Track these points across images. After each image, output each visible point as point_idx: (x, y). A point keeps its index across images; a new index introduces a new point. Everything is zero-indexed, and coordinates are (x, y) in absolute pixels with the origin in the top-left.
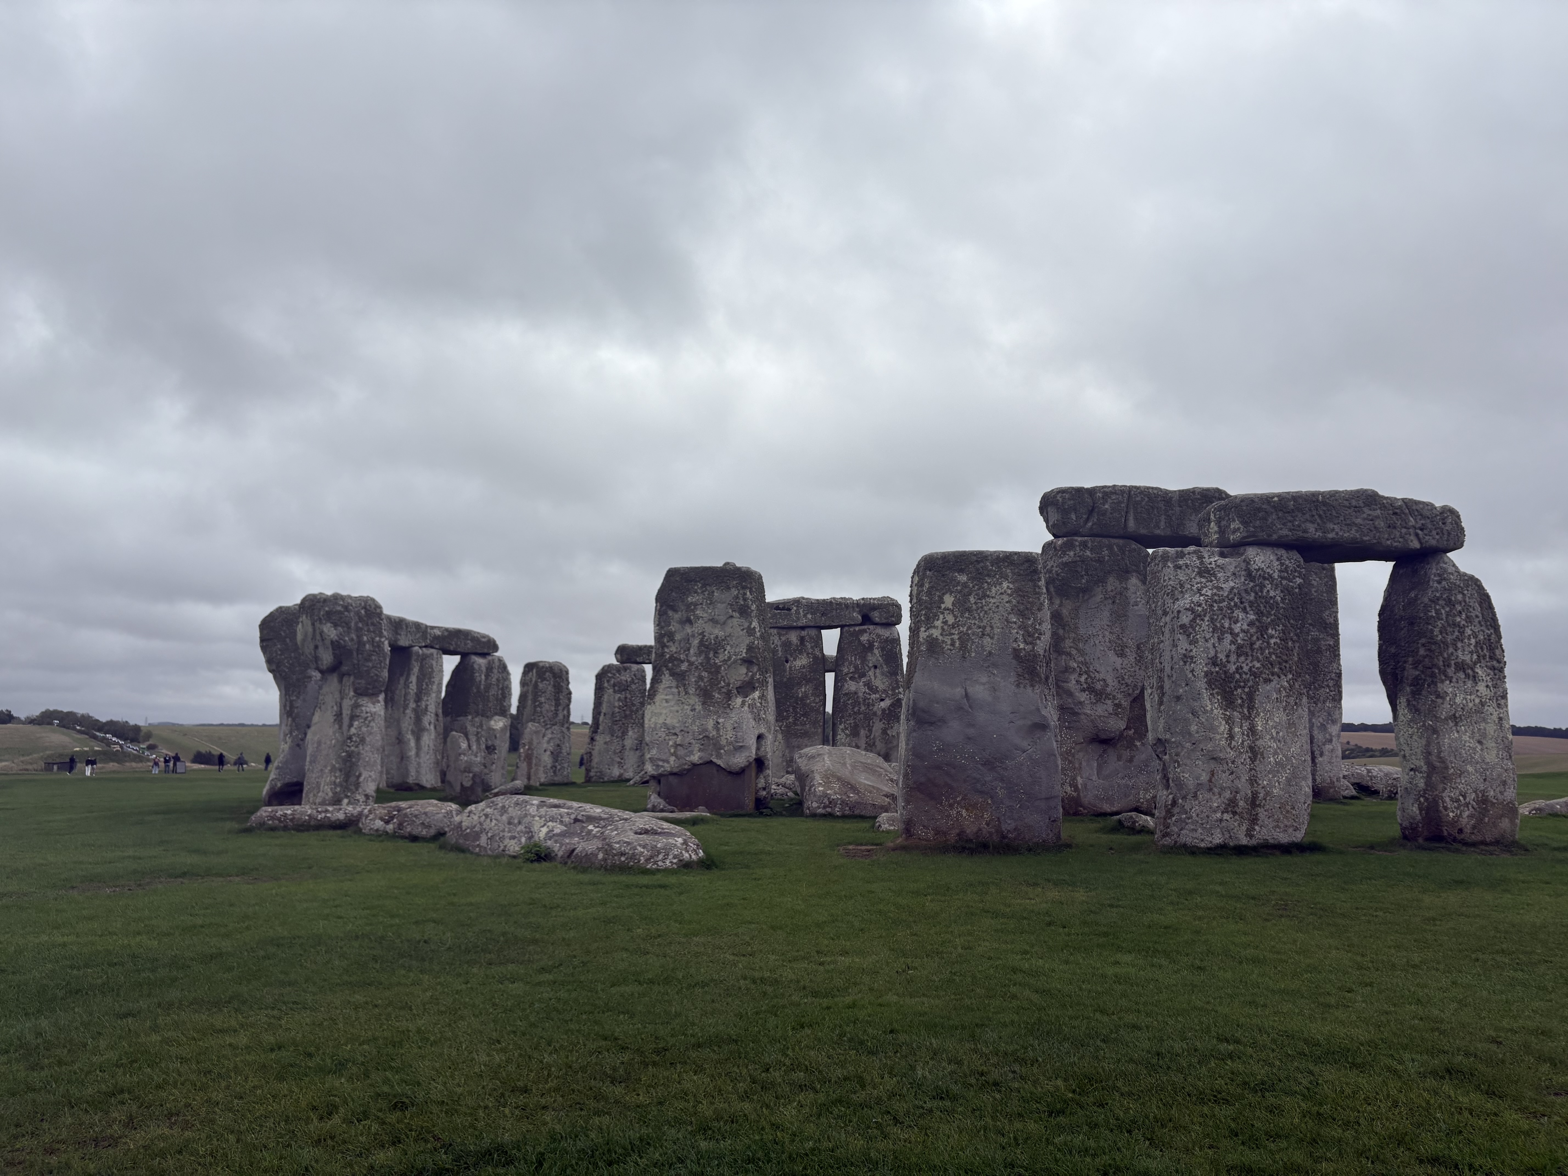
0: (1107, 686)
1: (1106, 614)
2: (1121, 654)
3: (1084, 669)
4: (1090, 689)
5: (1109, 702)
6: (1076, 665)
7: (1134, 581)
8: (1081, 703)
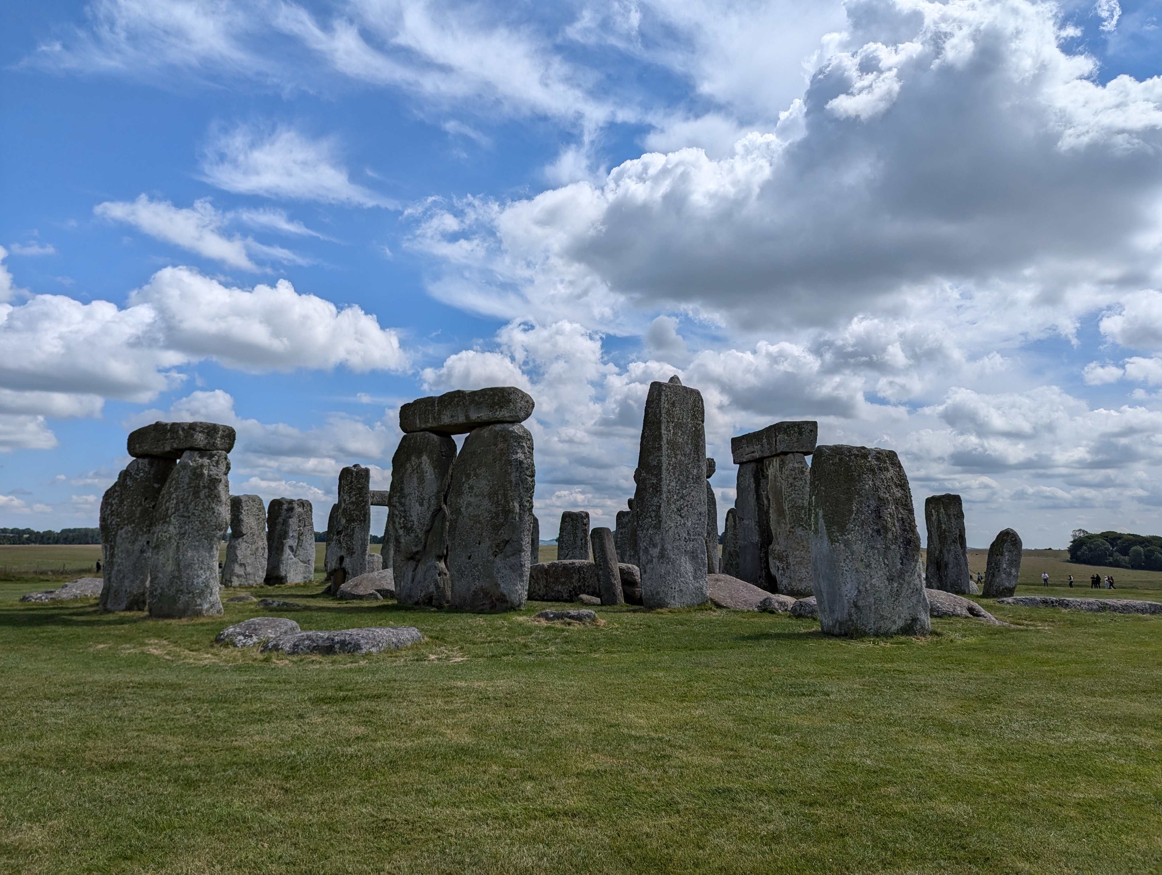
0: (414, 524)
1: (415, 480)
2: (421, 505)
3: (403, 514)
4: (405, 527)
5: (413, 535)
6: (397, 513)
7: (425, 457)
8: (400, 536)
